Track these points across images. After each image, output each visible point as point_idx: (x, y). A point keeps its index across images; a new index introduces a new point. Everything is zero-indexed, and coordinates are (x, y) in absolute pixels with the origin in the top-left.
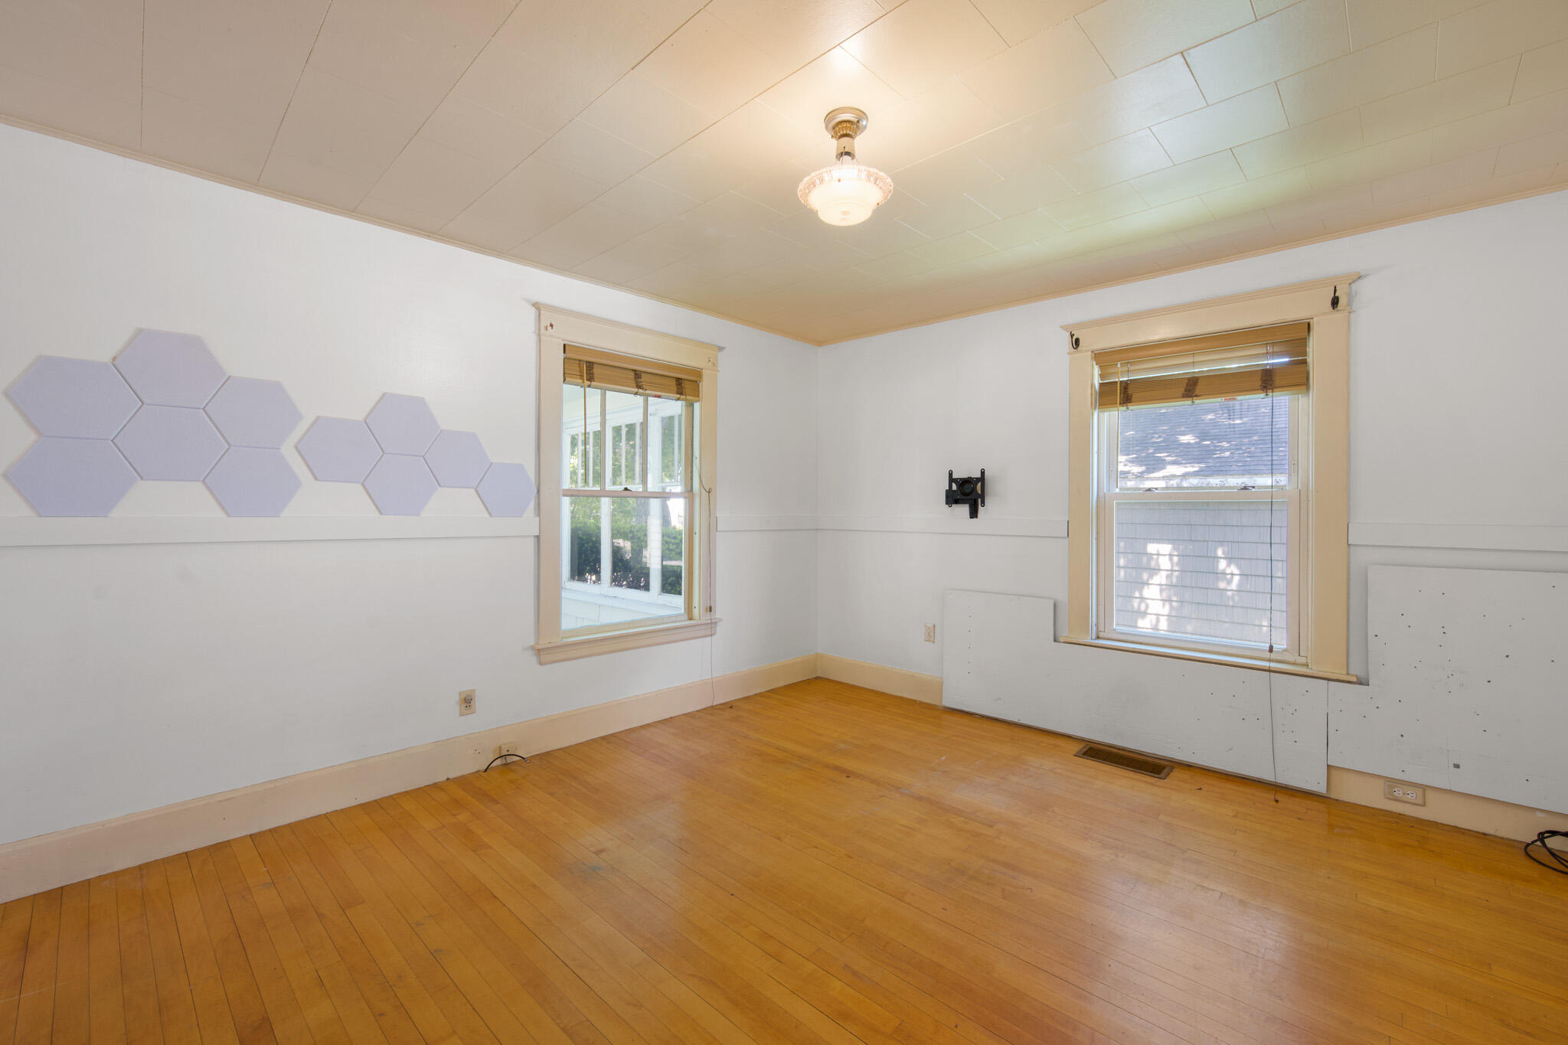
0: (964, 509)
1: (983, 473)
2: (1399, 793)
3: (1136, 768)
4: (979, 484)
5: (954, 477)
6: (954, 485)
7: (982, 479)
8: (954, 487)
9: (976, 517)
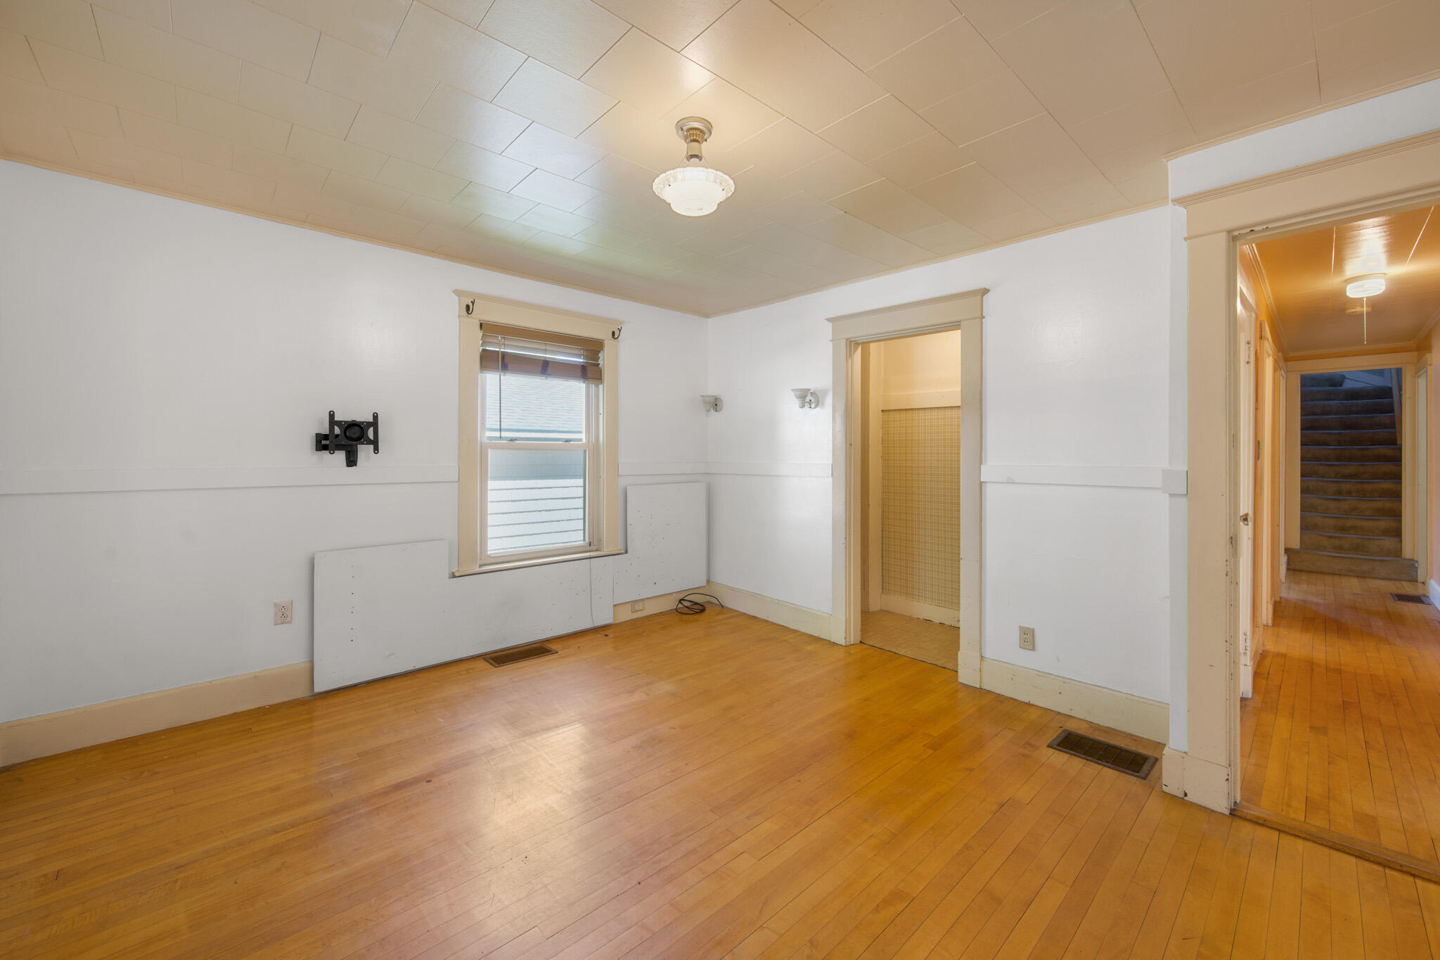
0: (340, 456)
1: (376, 417)
2: (637, 607)
3: (539, 654)
4: (371, 429)
5: (336, 419)
6: (336, 428)
7: (375, 423)
8: (337, 430)
9: (356, 465)
